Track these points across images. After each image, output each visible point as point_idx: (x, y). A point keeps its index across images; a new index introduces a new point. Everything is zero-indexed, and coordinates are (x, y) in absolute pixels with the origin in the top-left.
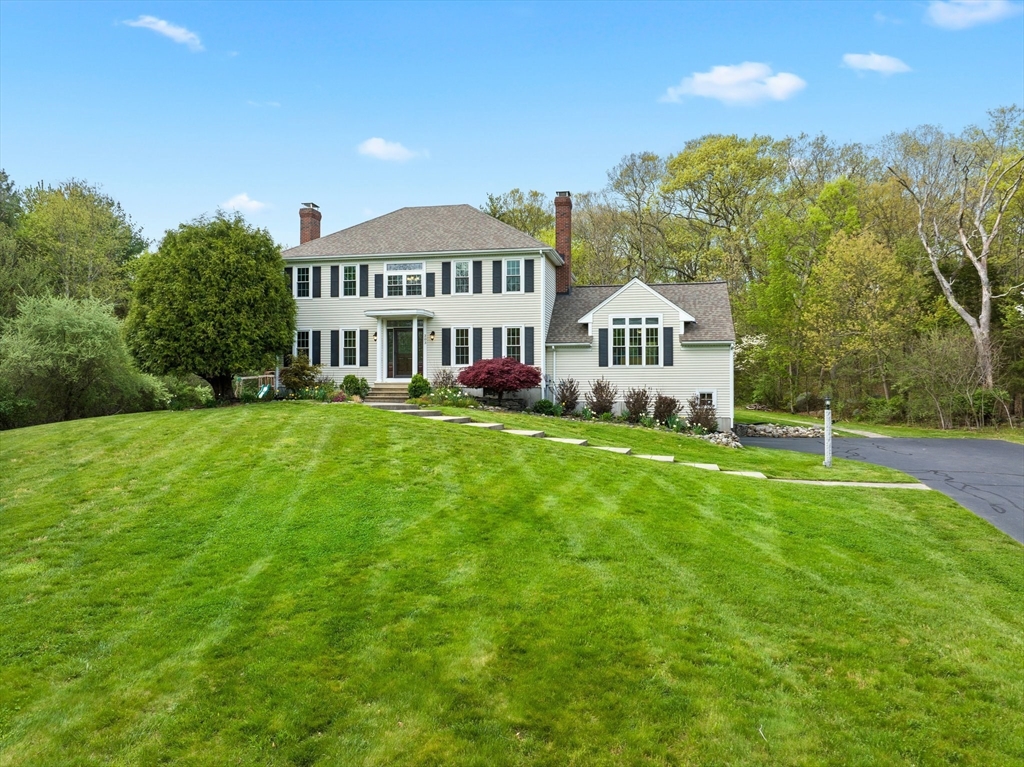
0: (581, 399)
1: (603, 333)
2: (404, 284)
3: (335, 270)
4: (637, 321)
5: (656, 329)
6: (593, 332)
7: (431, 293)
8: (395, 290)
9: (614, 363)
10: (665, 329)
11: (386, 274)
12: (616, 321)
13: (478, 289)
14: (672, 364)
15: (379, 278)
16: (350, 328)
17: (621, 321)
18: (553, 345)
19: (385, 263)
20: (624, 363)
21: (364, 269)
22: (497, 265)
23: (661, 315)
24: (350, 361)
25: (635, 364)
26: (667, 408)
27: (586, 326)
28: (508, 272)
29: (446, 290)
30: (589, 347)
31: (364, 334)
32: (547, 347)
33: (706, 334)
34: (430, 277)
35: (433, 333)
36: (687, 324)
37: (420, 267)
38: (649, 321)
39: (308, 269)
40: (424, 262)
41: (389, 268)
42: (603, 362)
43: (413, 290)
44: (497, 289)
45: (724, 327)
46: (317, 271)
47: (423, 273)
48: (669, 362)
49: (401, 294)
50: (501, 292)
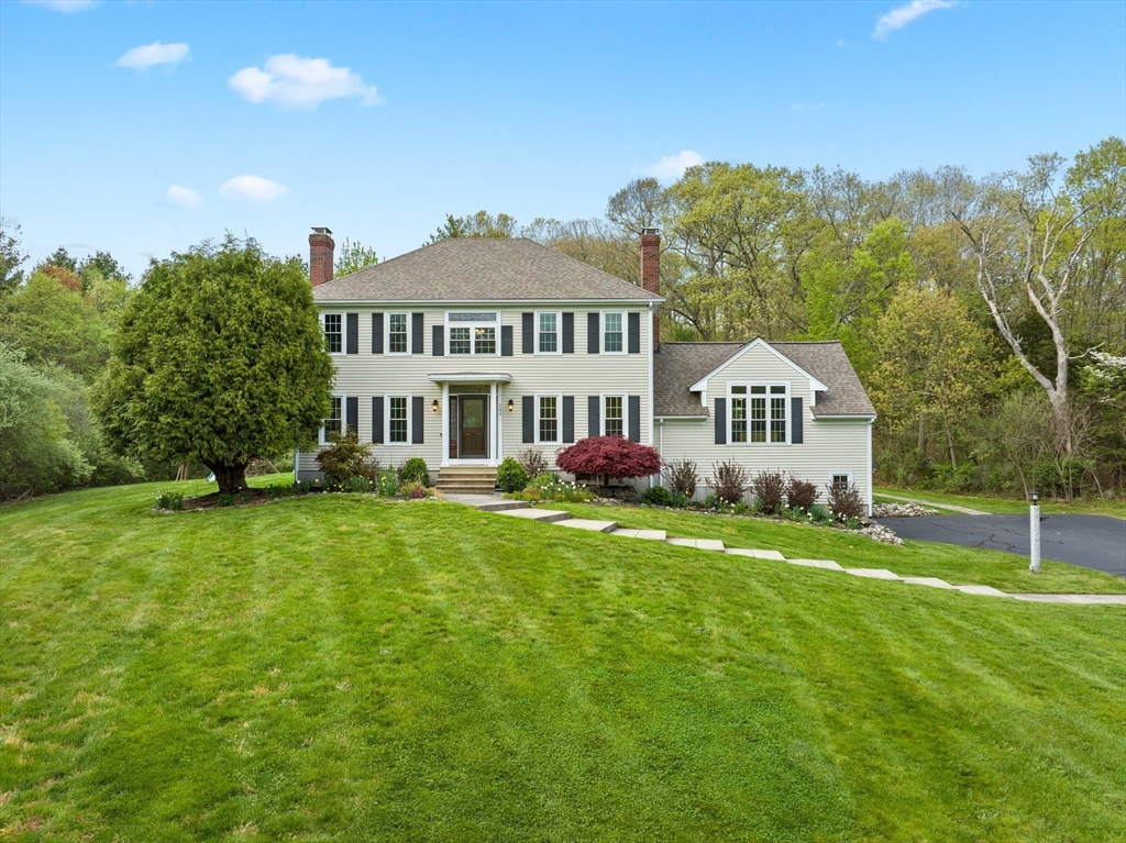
0: (700, 485)
1: (720, 403)
2: (473, 340)
3: (378, 319)
4: (761, 390)
5: (783, 400)
6: (707, 402)
7: (507, 350)
8: (460, 347)
9: (734, 440)
10: (793, 399)
11: (448, 326)
12: (736, 390)
13: (569, 347)
14: (801, 442)
15: (438, 331)
16: (398, 394)
17: (741, 390)
18: (661, 418)
19: (447, 313)
20: (745, 440)
21: (418, 319)
22: (593, 320)
23: (789, 382)
24: (398, 435)
25: (758, 441)
26: (803, 496)
27: (697, 394)
28: (607, 327)
29: (528, 348)
30: (704, 420)
31: (418, 402)
32: (655, 420)
33: (840, 405)
34: (507, 331)
35: (511, 402)
36: (819, 395)
37: (493, 317)
38: (775, 390)
39: (339, 317)
40: (498, 313)
41: (452, 318)
42: (720, 439)
43: (485, 346)
44: (593, 347)
45: (858, 398)
46: (353, 319)
47: (497, 326)
48: (798, 438)
49: (468, 351)
50: (598, 352)
